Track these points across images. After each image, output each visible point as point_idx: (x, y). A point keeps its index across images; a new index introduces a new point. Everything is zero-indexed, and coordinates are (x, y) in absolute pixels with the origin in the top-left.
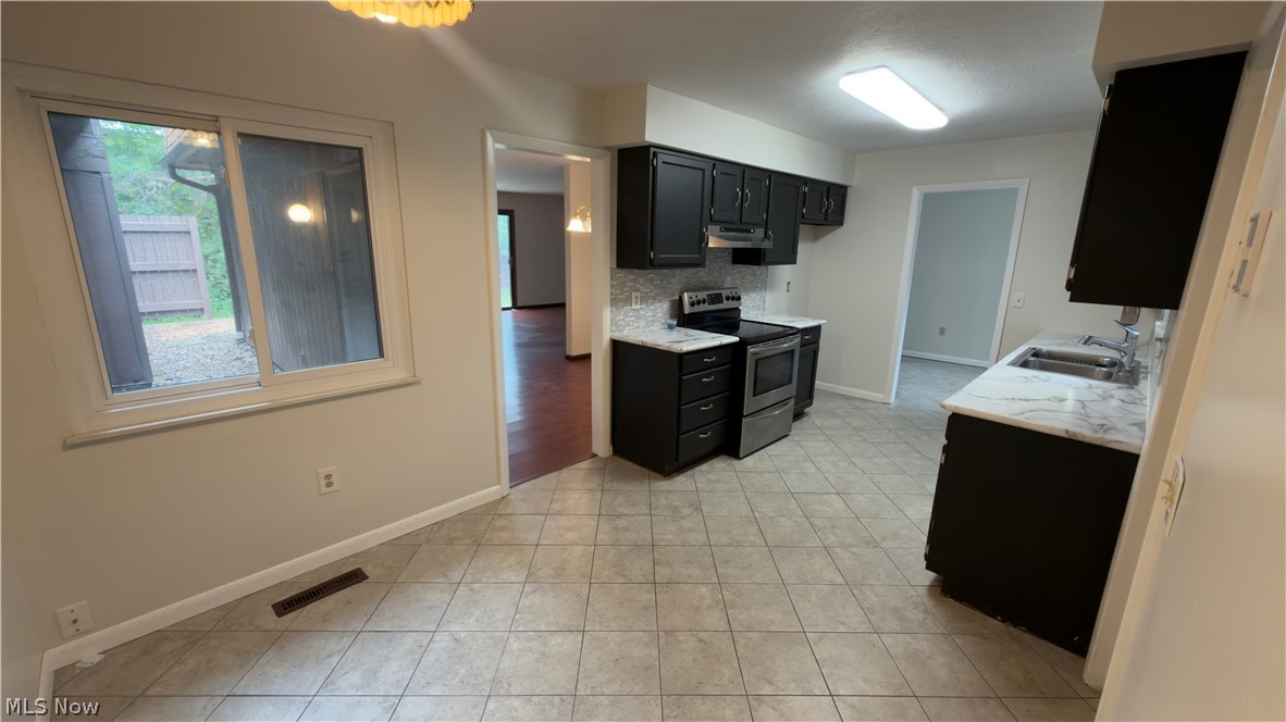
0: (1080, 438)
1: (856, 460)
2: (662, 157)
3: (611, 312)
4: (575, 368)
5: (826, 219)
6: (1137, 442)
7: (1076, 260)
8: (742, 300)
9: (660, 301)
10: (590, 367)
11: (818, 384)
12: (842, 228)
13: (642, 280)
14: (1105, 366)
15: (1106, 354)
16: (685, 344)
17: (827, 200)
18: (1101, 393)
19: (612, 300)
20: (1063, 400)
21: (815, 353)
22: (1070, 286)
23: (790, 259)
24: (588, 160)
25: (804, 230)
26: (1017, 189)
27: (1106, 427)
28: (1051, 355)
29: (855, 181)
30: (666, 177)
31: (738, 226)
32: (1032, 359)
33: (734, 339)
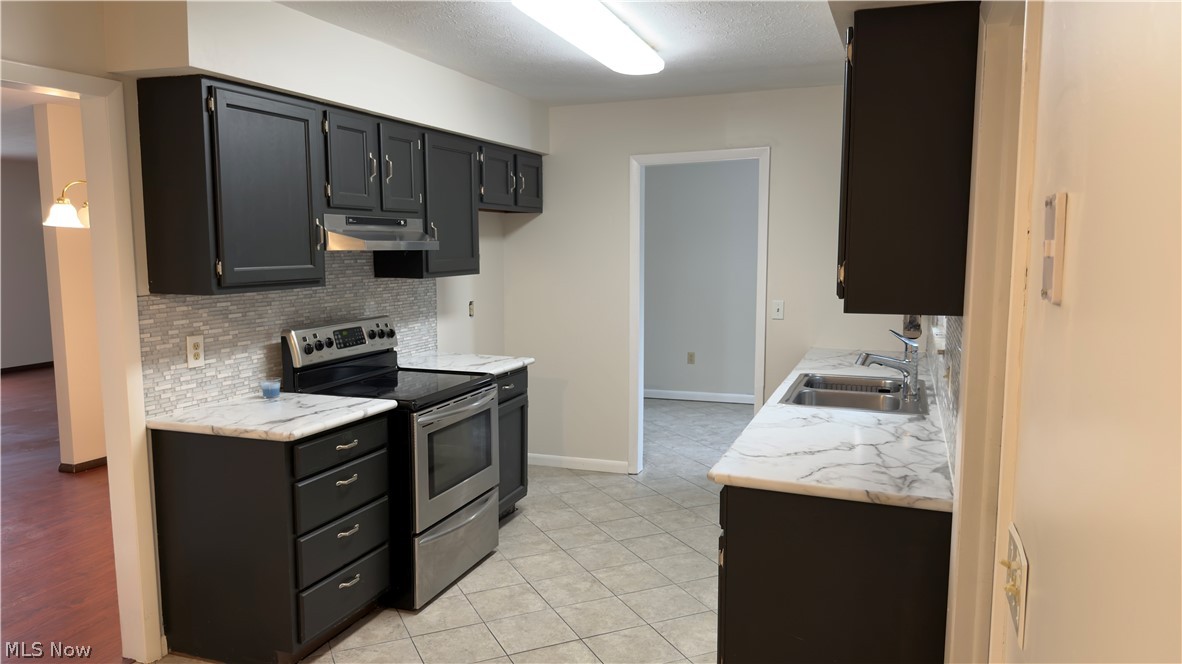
0: (884, 501)
1: (601, 575)
2: (224, 96)
3: (145, 376)
4: (81, 486)
5: (516, 203)
6: (944, 495)
7: (843, 257)
8: (398, 336)
9: (245, 349)
10: (107, 484)
11: (533, 457)
12: (540, 218)
13: (204, 313)
14: (888, 391)
15: (887, 375)
16: (300, 422)
17: (515, 174)
18: (893, 431)
19: (144, 354)
20: (852, 447)
21: (523, 410)
22: (842, 291)
23: (468, 264)
24: (76, 96)
25: (485, 220)
26: (758, 160)
27: (909, 480)
28: (827, 383)
29: (551, 146)
30: (234, 130)
31: (377, 214)
32: (807, 390)
33: (386, 404)
